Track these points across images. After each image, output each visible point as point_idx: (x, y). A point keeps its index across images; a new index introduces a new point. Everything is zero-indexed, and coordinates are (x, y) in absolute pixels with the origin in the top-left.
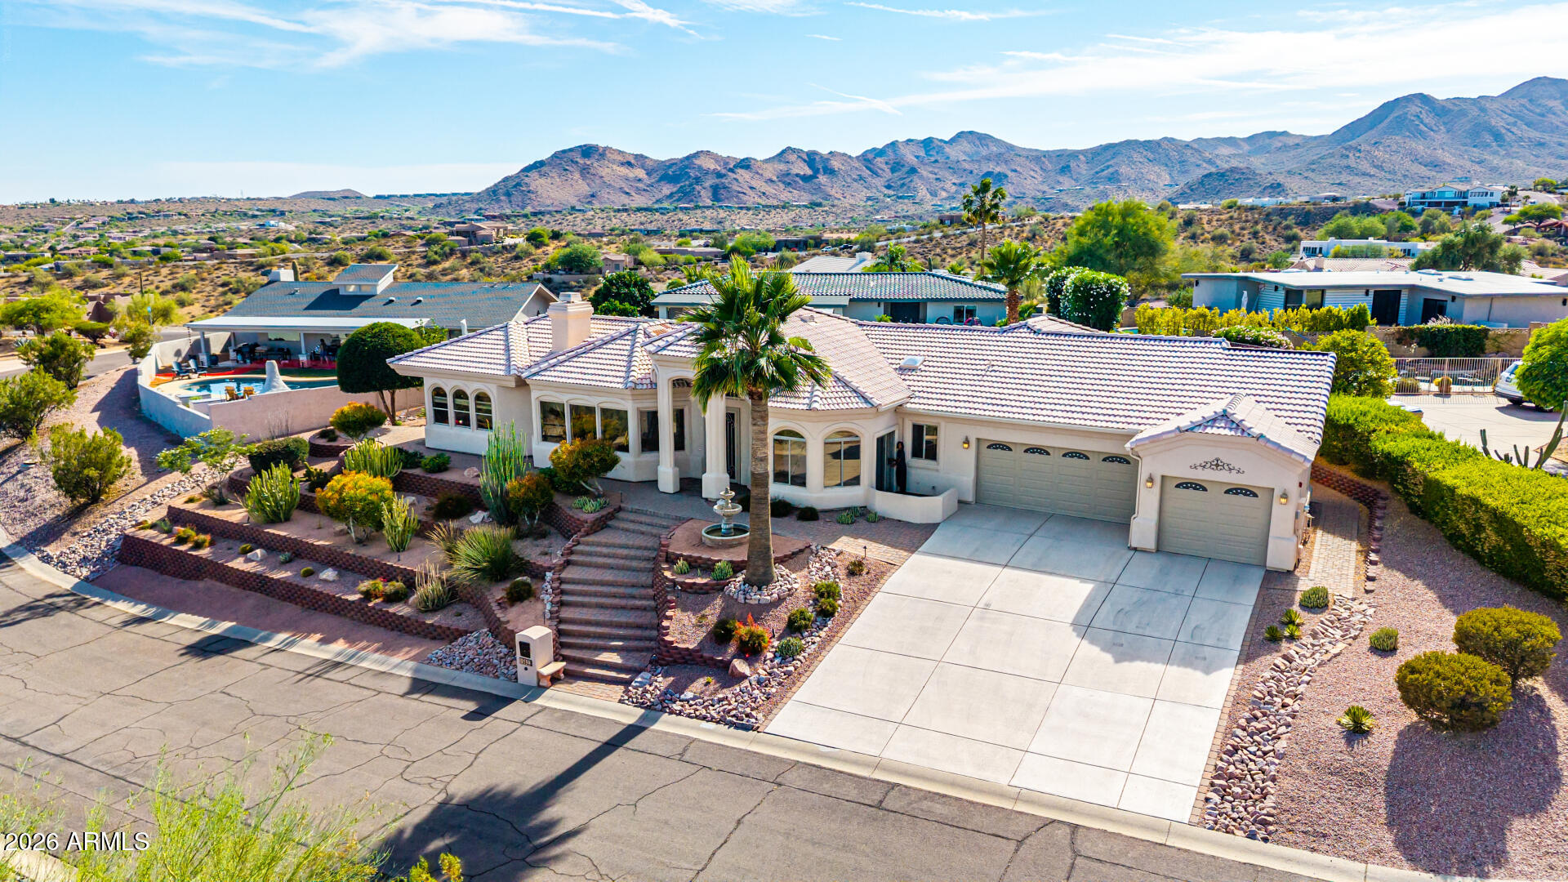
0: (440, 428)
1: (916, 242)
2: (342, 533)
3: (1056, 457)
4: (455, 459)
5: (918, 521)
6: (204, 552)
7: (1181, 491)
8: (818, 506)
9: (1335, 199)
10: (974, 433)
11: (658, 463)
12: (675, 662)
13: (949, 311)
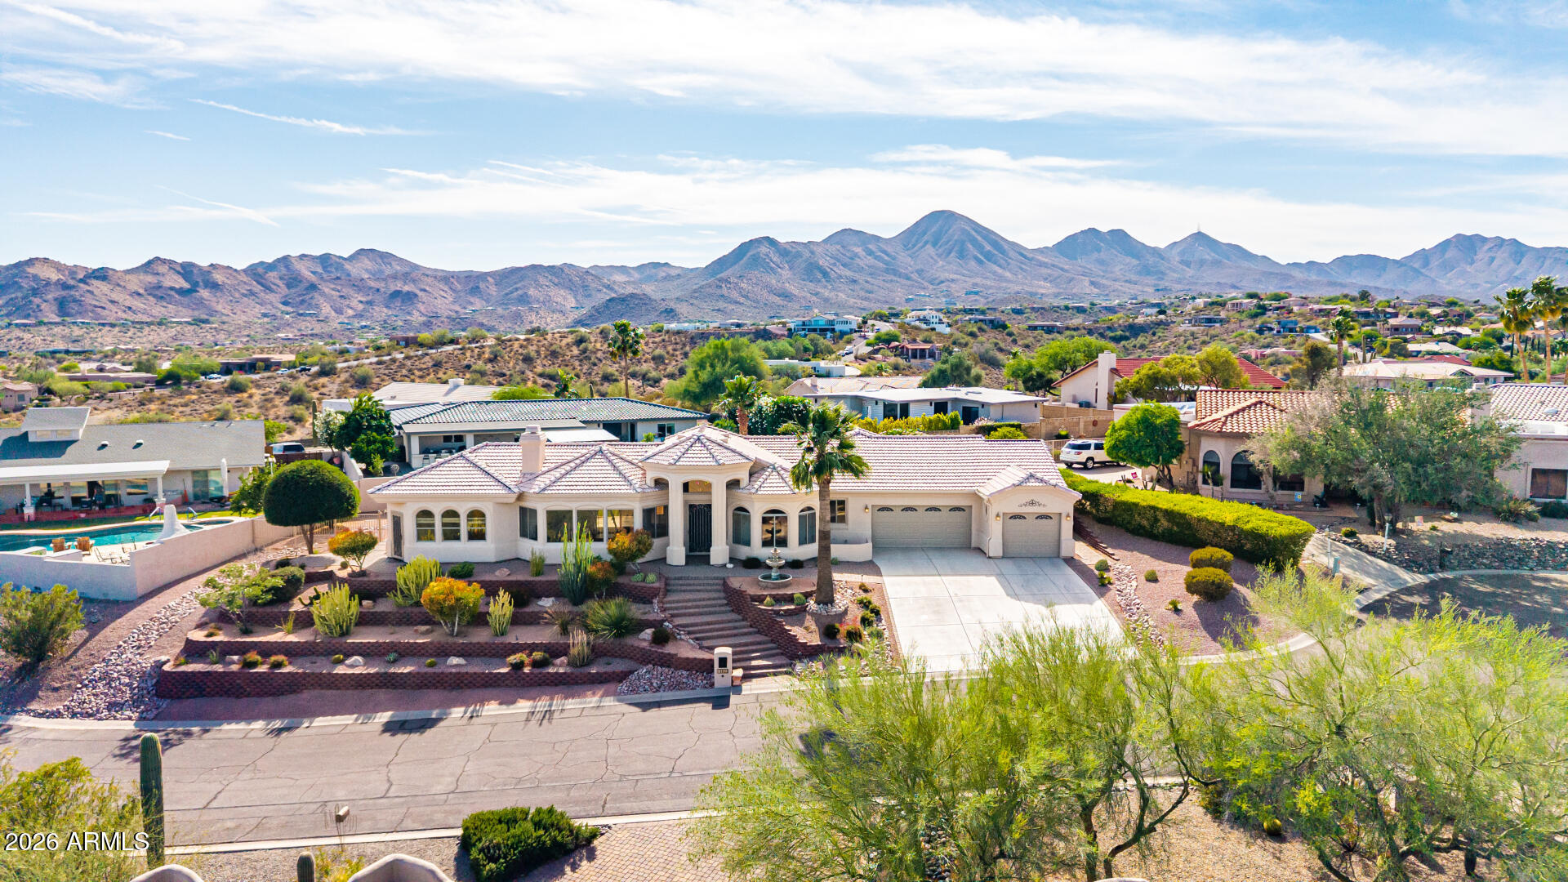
0: (426, 544)
1: (380, 363)
3: (921, 511)
5: (864, 559)
7: (1013, 520)
8: (802, 558)
9: (738, 325)
10: (871, 502)
11: (666, 545)
12: (814, 654)
13: (652, 428)
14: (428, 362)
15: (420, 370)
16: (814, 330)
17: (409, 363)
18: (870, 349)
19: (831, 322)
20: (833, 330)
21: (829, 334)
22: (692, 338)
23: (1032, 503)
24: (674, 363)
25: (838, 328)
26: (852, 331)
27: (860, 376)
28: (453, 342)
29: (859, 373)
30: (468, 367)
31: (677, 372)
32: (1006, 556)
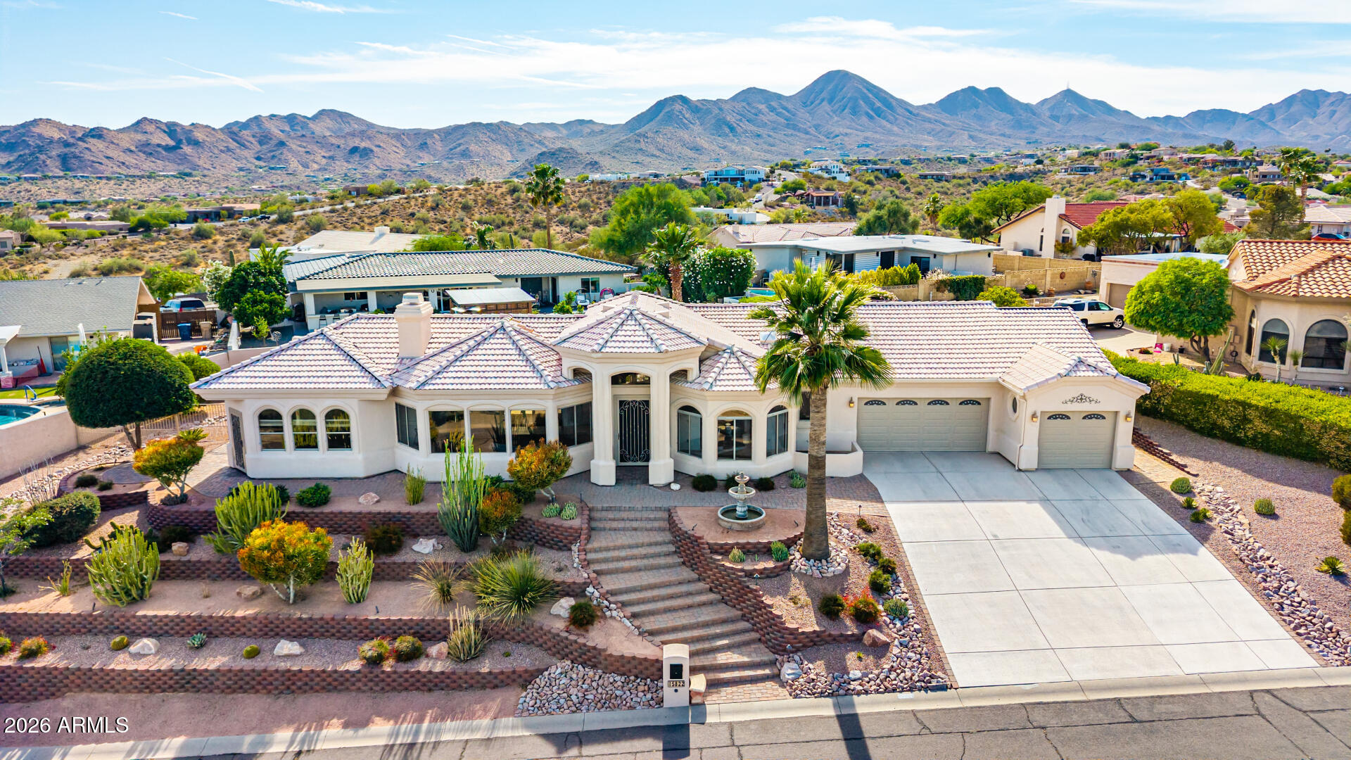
0: (280, 454)
3: (922, 406)
7: (1052, 421)
9: (656, 176)
10: (856, 395)
14: (376, 210)
15: (370, 217)
16: (726, 180)
17: (359, 211)
18: (778, 196)
19: (741, 172)
20: (743, 179)
21: (739, 184)
22: (615, 187)
23: (1081, 398)
24: (598, 211)
25: (747, 177)
26: (761, 180)
27: (768, 223)
28: (398, 191)
29: (768, 219)
30: (413, 215)
31: (601, 219)
32: (1042, 468)
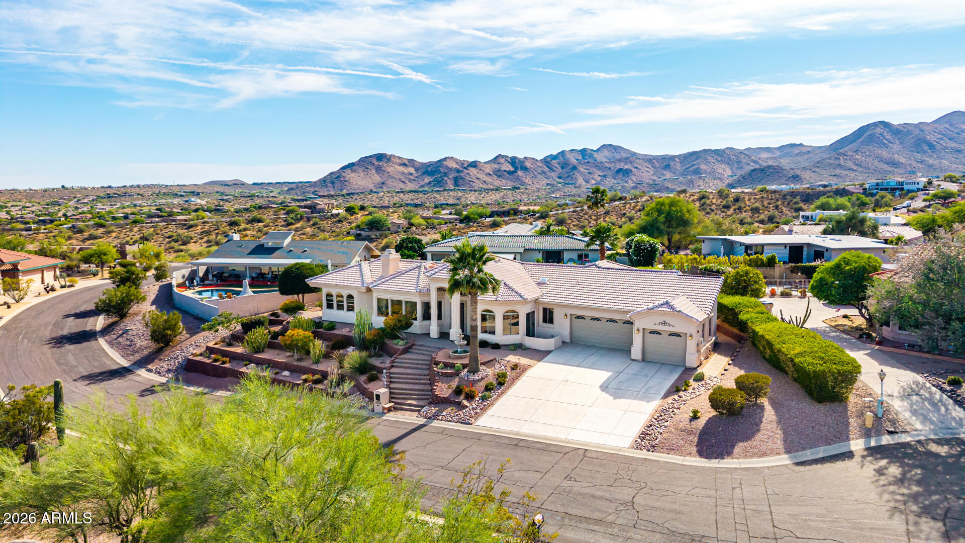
0: (329, 311)
1: (574, 211)
2: (289, 356)
3: (604, 322)
4: (338, 326)
5: (543, 349)
6: (227, 365)
7: (651, 335)
8: (501, 343)
9: (825, 186)
10: (569, 312)
11: (430, 325)
12: (438, 403)
13: (575, 256)
16: (886, 189)
18: (926, 203)
19: (901, 184)
20: (902, 189)
21: (898, 192)
22: (784, 195)
25: (906, 187)
32: (645, 359)
